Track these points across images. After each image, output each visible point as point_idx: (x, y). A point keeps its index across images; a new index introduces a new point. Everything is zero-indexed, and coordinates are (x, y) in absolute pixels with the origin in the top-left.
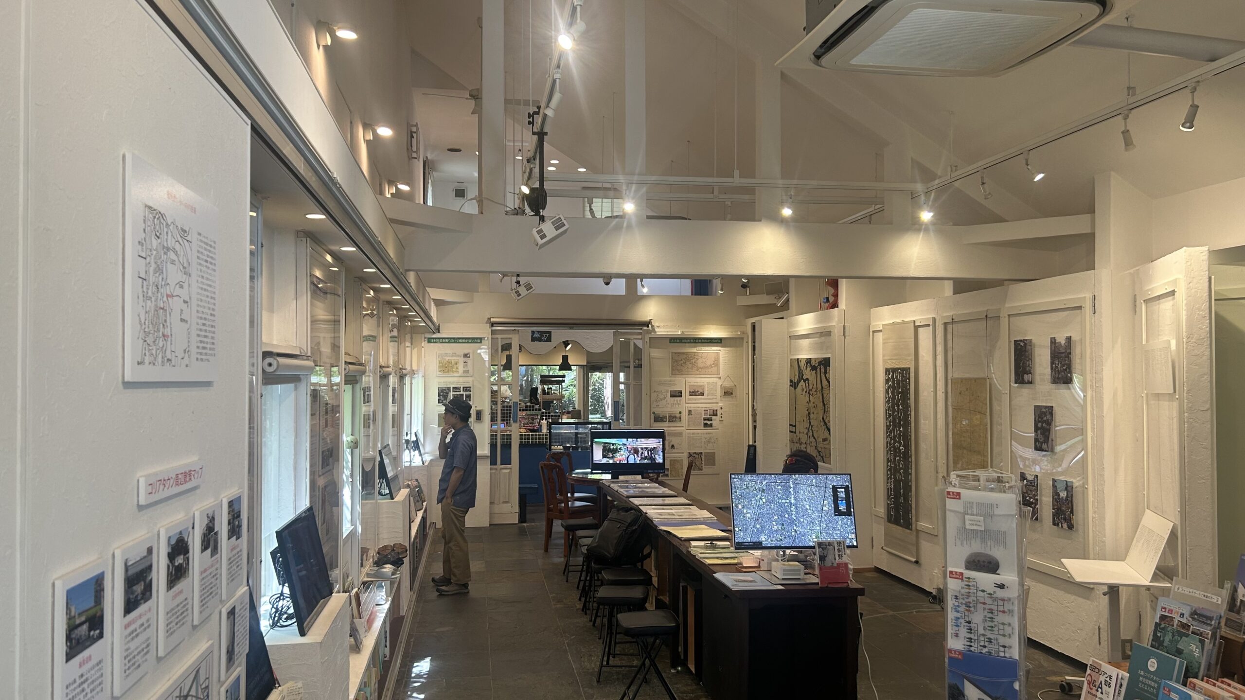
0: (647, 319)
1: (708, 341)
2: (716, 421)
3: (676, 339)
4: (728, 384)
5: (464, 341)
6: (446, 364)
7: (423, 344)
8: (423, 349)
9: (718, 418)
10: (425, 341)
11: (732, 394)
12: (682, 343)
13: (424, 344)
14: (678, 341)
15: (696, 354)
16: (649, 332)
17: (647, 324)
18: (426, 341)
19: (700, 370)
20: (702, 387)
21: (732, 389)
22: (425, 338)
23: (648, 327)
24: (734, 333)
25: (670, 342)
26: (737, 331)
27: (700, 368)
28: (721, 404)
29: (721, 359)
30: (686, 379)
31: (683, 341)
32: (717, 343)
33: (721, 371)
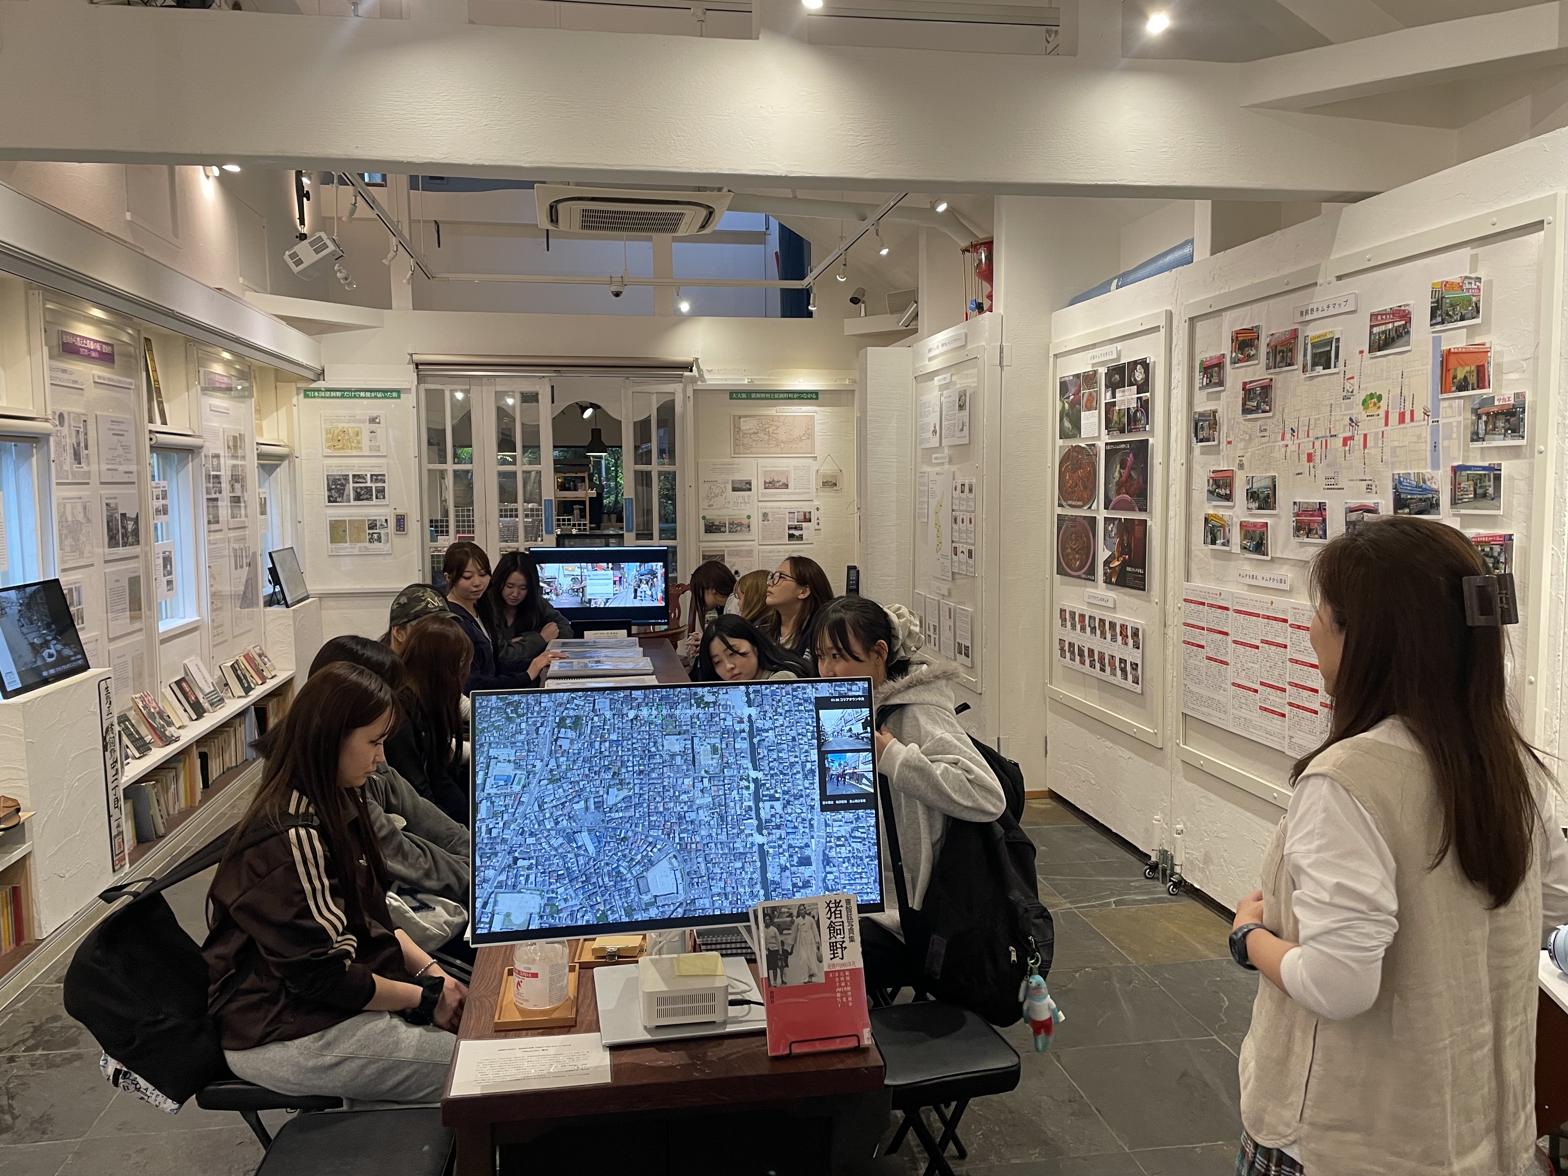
0: (690, 359)
1: (796, 396)
2: (808, 530)
3: (741, 392)
4: (828, 469)
5: (368, 394)
6: (338, 435)
7: (294, 401)
8: (295, 409)
9: (812, 525)
10: (298, 394)
11: (835, 485)
12: (751, 399)
13: (298, 400)
14: (744, 396)
15: (776, 419)
16: (693, 380)
17: (688, 367)
18: (302, 395)
19: (782, 445)
20: (786, 473)
21: (835, 477)
22: (298, 389)
23: (691, 371)
24: (838, 383)
25: (731, 398)
26: (845, 379)
27: (782, 442)
28: (816, 503)
29: (817, 428)
30: (760, 460)
31: (753, 396)
32: (811, 398)
33: (817, 448)
